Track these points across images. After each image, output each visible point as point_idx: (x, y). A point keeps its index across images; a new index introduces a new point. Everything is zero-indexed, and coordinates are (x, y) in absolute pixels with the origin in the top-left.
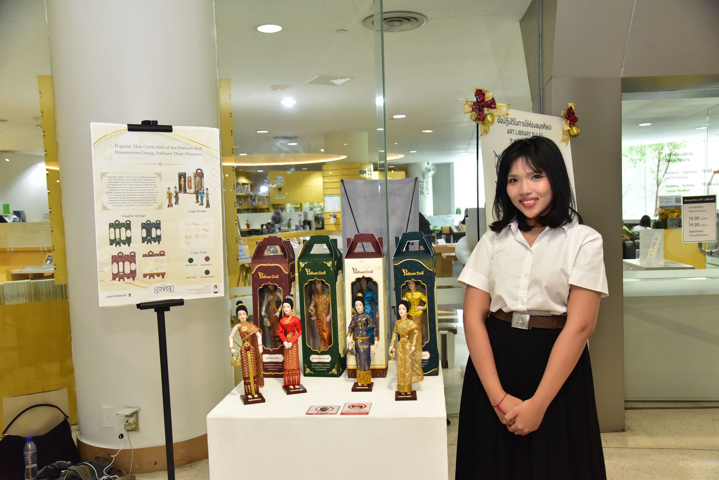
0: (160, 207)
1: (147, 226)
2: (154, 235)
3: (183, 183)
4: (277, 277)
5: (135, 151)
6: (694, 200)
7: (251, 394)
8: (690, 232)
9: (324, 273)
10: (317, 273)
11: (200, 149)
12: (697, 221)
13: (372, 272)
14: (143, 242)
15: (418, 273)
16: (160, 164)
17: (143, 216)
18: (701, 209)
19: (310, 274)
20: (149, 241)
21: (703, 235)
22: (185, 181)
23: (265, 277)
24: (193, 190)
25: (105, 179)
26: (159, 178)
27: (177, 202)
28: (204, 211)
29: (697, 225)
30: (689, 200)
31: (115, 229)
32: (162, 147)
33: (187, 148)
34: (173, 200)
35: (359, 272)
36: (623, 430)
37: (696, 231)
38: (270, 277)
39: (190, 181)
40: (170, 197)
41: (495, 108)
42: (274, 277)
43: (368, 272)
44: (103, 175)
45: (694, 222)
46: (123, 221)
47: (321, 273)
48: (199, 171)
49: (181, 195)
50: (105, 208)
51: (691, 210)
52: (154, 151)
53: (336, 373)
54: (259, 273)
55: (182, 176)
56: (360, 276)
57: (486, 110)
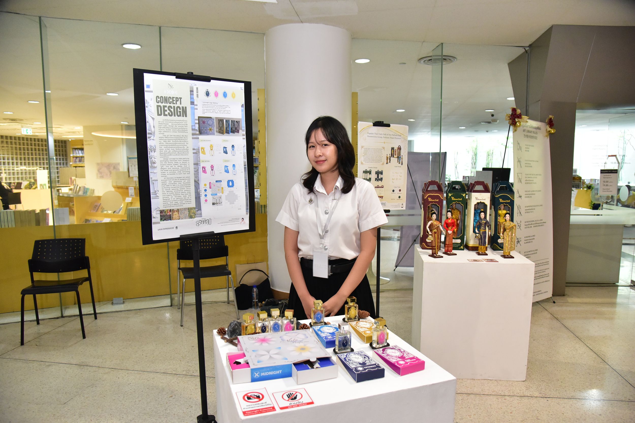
0: (383, 164)
1: (378, 173)
2: (380, 178)
3: (393, 152)
4: (438, 200)
5: (375, 136)
6: (606, 171)
7: (436, 254)
8: (603, 189)
9: (461, 199)
10: (457, 199)
11: (400, 136)
12: (607, 184)
13: (485, 200)
14: (375, 181)
15: (507, 201)
16: (384, 143)
17: (376, 168)
18: (610, 177)
19: (454, 199)
20: (378, 180)
21: (610, 191)
22: (394, 152)
23: (432, 200)
24: (396, 156)
25: (363, 149)
26: (383, 150)
27: (390, 162)
28: (400, 167)
29: (607, 185)
30: (604, 172)
31: (365, 173)
32: (386, 135)
33: (395, 135)
34: (389, 160)
35: (479, 199)
36: (564, 295)
37: (606, 189)
38: (434, 200)
39: (395, 152)
40: (387, 159)
41: (521, 118)
42: (436, 200)
43: (483, 199)
44: (362, 147)
45: (606, 184)
46: (368, 170)
47: (459, 199)
48: (399, 147)
49: (392, 158)
50: (362, 163)
51: (605, 177)
52: (382, 136)
53: (463, 248)
54: (429, 198)
55: (393, 149)
56: (479, 201)
57: (516, 120)
